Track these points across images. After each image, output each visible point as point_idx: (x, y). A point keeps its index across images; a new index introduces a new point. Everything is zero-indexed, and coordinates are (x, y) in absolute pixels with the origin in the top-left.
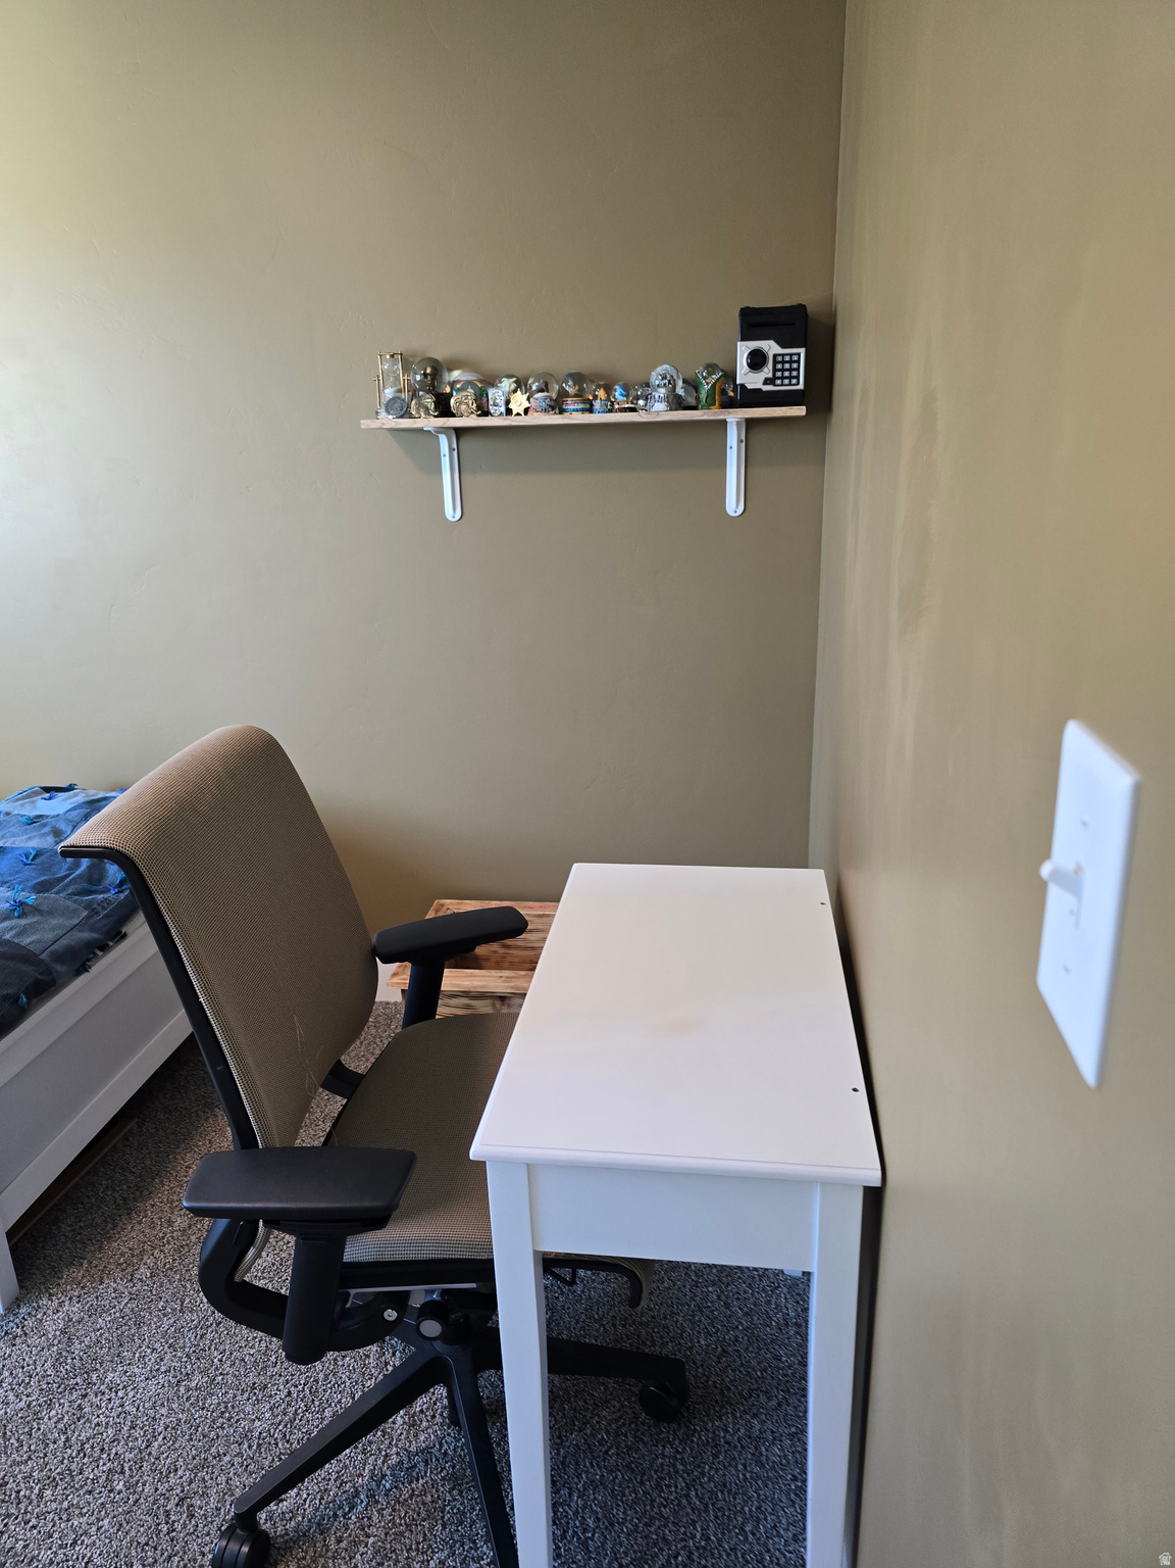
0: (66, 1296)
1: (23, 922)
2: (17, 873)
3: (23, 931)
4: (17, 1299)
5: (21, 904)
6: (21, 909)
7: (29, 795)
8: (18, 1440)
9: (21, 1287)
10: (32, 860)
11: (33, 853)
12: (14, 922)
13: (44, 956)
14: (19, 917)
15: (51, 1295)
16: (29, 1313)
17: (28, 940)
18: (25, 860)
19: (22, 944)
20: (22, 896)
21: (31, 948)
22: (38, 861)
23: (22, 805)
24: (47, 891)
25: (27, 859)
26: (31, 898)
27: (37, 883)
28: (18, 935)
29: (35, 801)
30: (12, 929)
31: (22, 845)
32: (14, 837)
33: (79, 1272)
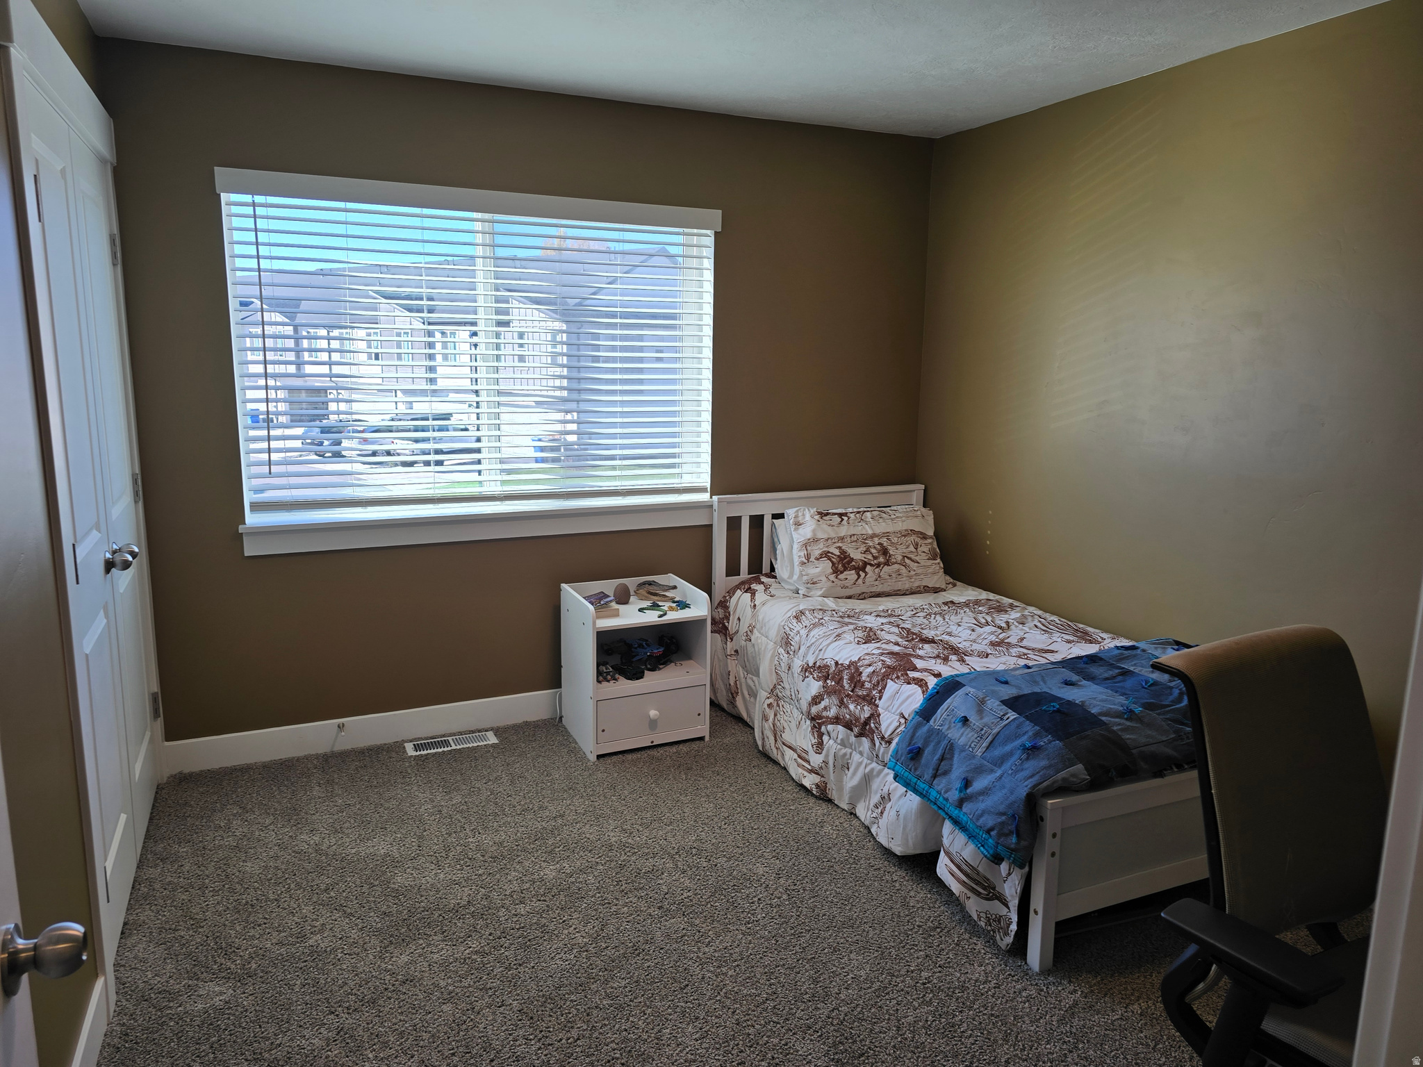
0: (1080, 988)
1: (1128, 723)
2: (1136, 691)
3: (1126, 729)
4: (1049, 970)
5: (1131, 711)
6: (1130, 714)
7: (1165, 643)
8: (1023, 1045)
9: (1054, 965)
10: (1149, 686)
11: (1152, 682)
12: (1122, 721)
13: (1134, 751)
14: (1127, 719)
15: (1070, 981)
16: (1054, 983)
17: (1128, 736)
18: (1144, 684)
19: (1123, 737)
20: (1132, 707)
21: (1128, 742)
22: (1153, 688)
23: (1156, 648)
24: (1152, 710)
25: (1146, 684)
26: (1138, 709)
27: (1147, 702)
28: (1121, 730)
29: (1167, 648)
30: (1119, 724)
31: (1146, 674)
32: (1142, 667)
33: (1093, 980)
